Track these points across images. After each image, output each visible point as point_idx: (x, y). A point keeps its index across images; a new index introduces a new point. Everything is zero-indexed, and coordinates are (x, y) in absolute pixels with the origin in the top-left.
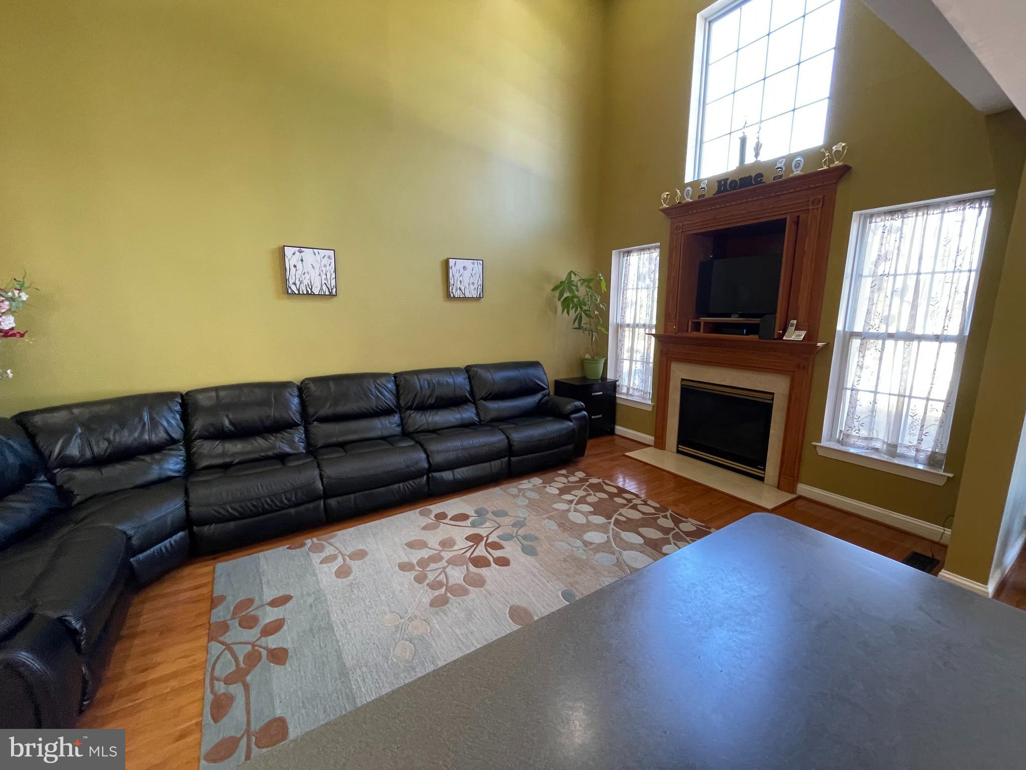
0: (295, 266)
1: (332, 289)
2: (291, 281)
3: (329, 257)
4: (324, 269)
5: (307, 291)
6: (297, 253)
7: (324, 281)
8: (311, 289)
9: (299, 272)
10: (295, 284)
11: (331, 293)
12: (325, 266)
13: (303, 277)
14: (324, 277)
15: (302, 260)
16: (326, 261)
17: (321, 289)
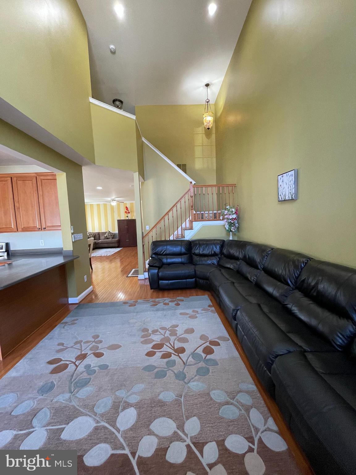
0: (281, 186)
1: (293, 195)
2: (279, 195)
3: (292, 176)
4: (290, 183)
5: (284, 199)
6: (282, 178)
7: (290, 191)
8: (285, 197)
9: (282, 188)
10: (280, 195)
11: (292, 198)
12: (290, 181)
13: (283, 191)
14: (290, 188)
15: (283, 181)
16: (291, 178)
17: (289, 196)
